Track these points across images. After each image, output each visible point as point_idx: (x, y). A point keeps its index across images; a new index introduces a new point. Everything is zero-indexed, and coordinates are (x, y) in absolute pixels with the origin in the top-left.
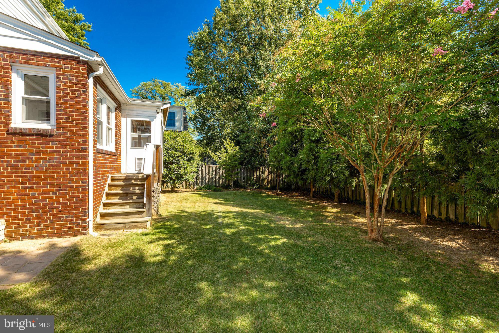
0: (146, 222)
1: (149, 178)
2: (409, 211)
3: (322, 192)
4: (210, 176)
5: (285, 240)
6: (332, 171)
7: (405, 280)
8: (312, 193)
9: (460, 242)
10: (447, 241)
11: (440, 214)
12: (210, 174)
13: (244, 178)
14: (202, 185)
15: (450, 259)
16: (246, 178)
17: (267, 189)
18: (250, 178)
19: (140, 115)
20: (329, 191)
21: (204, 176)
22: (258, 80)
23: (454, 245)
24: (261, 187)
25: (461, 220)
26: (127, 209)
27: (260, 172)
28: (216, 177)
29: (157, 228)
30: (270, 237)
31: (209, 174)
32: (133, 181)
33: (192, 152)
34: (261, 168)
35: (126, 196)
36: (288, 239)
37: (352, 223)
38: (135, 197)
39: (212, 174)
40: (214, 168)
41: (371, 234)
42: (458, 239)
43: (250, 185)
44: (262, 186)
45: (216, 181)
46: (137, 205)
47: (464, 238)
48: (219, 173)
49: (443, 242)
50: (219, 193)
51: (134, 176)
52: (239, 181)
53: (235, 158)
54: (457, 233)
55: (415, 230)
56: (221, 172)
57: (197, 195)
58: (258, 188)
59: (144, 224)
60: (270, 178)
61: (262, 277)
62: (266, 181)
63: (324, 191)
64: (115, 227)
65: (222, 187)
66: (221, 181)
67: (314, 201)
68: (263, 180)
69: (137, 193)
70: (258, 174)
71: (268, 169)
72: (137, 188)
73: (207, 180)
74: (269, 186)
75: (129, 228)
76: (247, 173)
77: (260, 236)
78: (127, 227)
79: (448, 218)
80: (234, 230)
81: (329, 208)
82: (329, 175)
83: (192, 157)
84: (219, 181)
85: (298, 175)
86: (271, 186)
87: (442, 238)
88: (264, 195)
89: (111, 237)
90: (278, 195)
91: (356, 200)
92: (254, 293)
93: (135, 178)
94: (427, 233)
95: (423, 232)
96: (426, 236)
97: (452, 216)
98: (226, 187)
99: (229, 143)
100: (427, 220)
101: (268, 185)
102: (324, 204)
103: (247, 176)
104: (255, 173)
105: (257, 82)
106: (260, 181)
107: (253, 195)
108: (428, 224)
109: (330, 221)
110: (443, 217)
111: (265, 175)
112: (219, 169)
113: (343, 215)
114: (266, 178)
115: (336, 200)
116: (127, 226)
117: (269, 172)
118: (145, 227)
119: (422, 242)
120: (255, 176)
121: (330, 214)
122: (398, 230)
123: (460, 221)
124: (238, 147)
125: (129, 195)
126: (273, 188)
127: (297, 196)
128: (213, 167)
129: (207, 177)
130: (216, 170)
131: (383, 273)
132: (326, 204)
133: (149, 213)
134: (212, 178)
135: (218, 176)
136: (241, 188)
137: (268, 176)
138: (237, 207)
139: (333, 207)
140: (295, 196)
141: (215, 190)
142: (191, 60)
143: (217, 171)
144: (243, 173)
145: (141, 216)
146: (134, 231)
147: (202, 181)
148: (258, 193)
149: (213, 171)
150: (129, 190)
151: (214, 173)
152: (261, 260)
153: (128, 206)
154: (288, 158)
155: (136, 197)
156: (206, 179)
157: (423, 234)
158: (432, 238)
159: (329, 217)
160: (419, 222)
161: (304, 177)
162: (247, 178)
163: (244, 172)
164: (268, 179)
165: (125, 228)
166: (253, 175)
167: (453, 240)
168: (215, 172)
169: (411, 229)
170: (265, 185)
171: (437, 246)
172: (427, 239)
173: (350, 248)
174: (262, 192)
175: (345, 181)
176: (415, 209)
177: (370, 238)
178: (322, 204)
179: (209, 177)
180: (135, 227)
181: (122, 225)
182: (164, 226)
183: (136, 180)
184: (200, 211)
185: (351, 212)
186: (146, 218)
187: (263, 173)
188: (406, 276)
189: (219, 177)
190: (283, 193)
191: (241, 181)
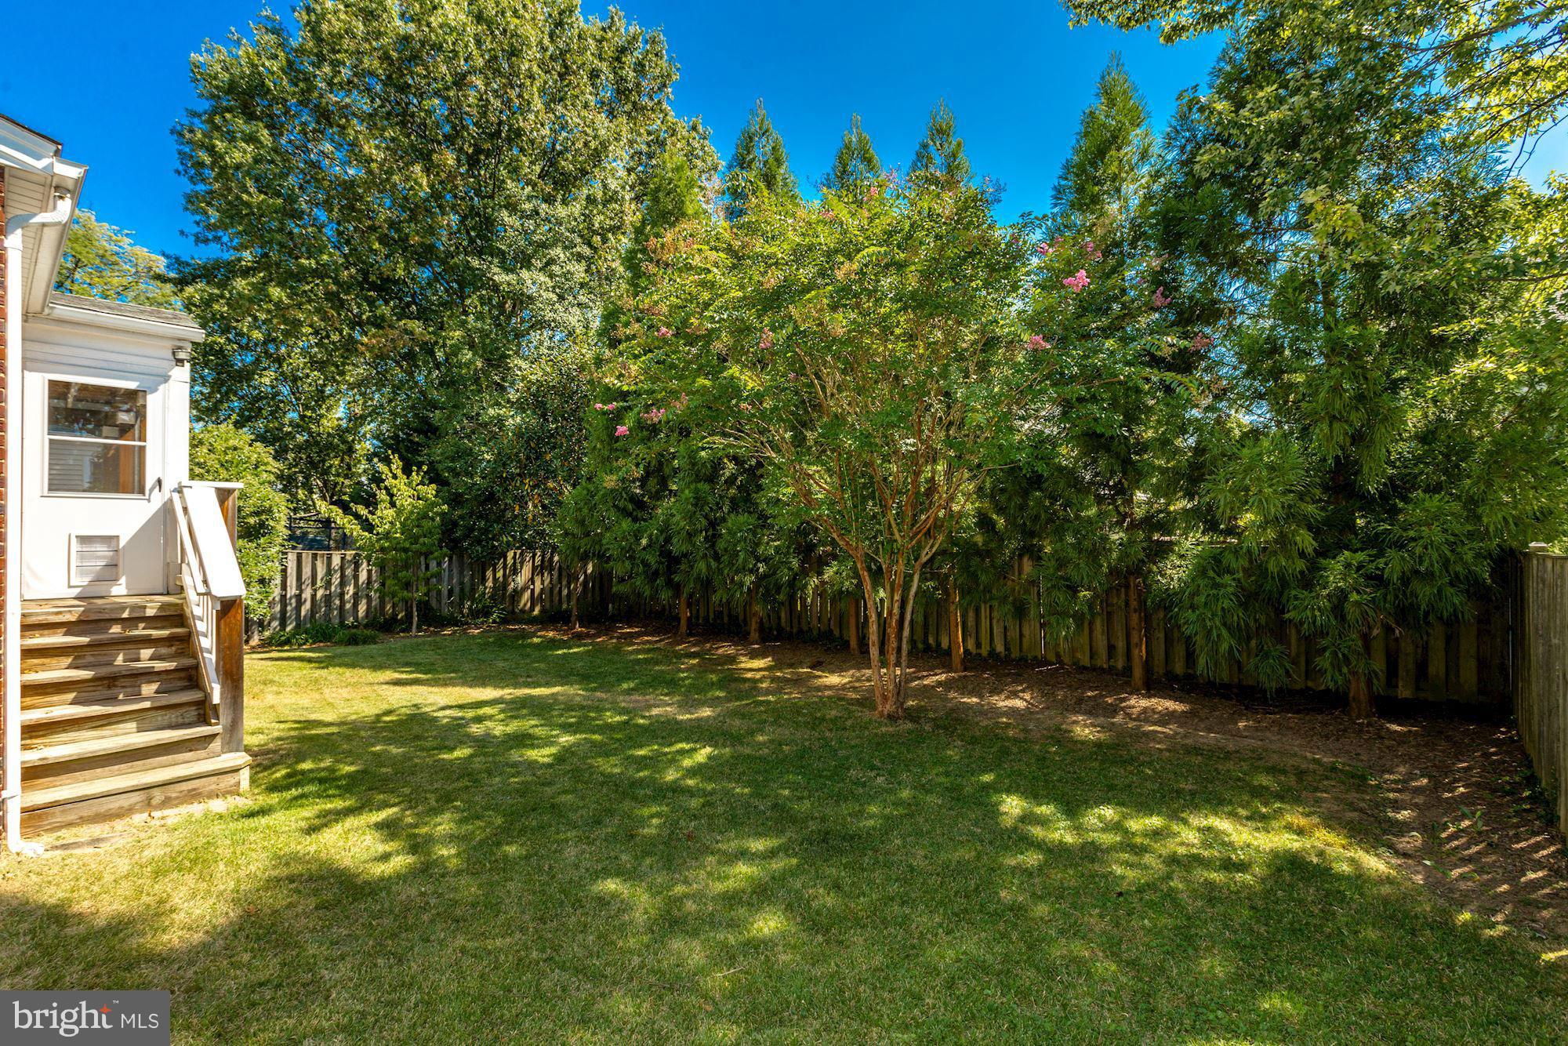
0: (236, 770)
1: (233, 611)
2: (920, 646)
3: (706, 619)
4: (320, 593)
5: (708, 750)
6: (758, 560)
7: (987, 778)
8: (683, 622)
9: (1027, 696)
10: (1008, 698)
11: (978, 645)
12: (319, 583)
13: (450, 593)
14: (283, 625)
15: (1026, 731)
16: (457, 590)
17: (533, 621)
18: (473, 590)
19: (105, 365)
20: (726, 612)
21: (292, 591)
22: (496, 270)
23: (1019, 703)
24: (512, 616)
25: (1015, 654)
26: (128, 736)
27: (505, 567)
28: (342, 595)
29: (273, 788)
30: (667, 750)
31: (314, 583)
32: (116, 629)
33: (267, 504)
34: (510, 554)
35: (109, 687)
36: (715, 746)
37: (818, 689)
38: (149, 689)
39: (328, 584)
40: (336, 561)
41: (883, 705)
42: (1023, 691)
43: (475, 614)
44: (513, 612)
45: (342, 607)
46: (172, 716)
47: (1030, 688)
48: (356, 577)
49: (1002, 702)
50: (372, 648)
51: (123, 609)
52: (434, 603)
53: (427, 524)
54: (1017, 679)
55: (948, 685)
56: (363, 576)
57: (296, 664)
58: (505, 621)
59: (230, 780)
60: (538, 586)
61: (732, 835)
62: (527, 595)
63: (712, 616)
64: (102, 809)
65: (366, 626)
66: (362, 608)
67: (694, 645)
68: (517, 594)
69: (159, 673)
70: (500, 574)
71: (534, 557)
72: (146, 653)
73: (306, 608)
74: (536, 612)
75: (167, 803)
76: (461, 573)
77: (642, 752)
78: (154, 802)
79: (992, 653)
80: (553, 750)
81: (743, 659)
82: (751, 571)
83: (262, 525)
84: (355, 605)
85: (656, 574)
86: (541, 611)
87: (998, 694)
88: (536, 640)
89: (105, 847)
90: (579, 636)
91: (800, 631)
92: (743, 869)
93: (125, 615)
94: (970, 687)
95: (962, 687)
96: (971, 694)
97: (1000, 648)
98: (383, 625)
99: (399, 472)
100: (963, 661)
101: (532, 609)
102: (726, 649)
103: (461, 583)
104: (489, 574)
105: (496, 278)
106: (505, 596)
107: (501, 643)
108: (965, 670)
109: (768, 692)
110: (984, 652)
111: (521, 579)
112: (357, 566)
113: (787, 673)
114: (525, 588)
115: (754, 635)
116: (158, 796)
117: (534, 568)
118: (235, 791)
119: (969, 707)
120: (490, 584)
121: (758, 675)
122: (915, 689)
123: (1013, 656)
124: (433, 486)
125: (122, 682)
126: (554, 617)
127: (639, 635)
128: (329, 559)
129: (307, 594)
130: (342, 568)
131: (947, 774)
132: (731, 651)
133: (233, 738)
134: (328, 599)
135: (350, 590)
136: (443, 626)
137: (532, 581)
138: (484, 685)
139: (753, 655)
140: (631, 635)
141: (353, 641)
142: (211, 150)
143: (349, 572)
144: (445, 571)
145: (202, 753)
146: (196, 809)
147: (283, 612)
148: (517, 638)
149: (329, 572)
150: (110, 664)
151: (336, 580)
152: (695, 803)
153: (133, 725)
154: (626, 524)
155: (154, 686)
156: (300, 602)
157: (964, 691)
158: (981, 697)
159: (761, 680)
160: (949, 668)
161: (677, 578)
162: (462, 590)
163: (450, 570)
164: (533, 591)
165: (148, 805)
166: (484, 580)
167: (1014, 695)
168: (338, 575)
169: (940, 684)
170: (523, 611)
171: (995, 711)
172: (975, 700)
173: (857, 741)
174: (525, 635)
175: (792, 583)
176: (931, 640)
177: (881, 714)
178: (720, 651)
179: (314, 596)
180: (194, 796)
181: (136, 798)
182: (295, 779)
183: (132, 621)
184: (377, 712)
185: (801, 664)
186: (224, 756)
187: (515, 571)
188: (985, 771)
189: (355, 594)
190: (593, 632)
191: (439, 601)
